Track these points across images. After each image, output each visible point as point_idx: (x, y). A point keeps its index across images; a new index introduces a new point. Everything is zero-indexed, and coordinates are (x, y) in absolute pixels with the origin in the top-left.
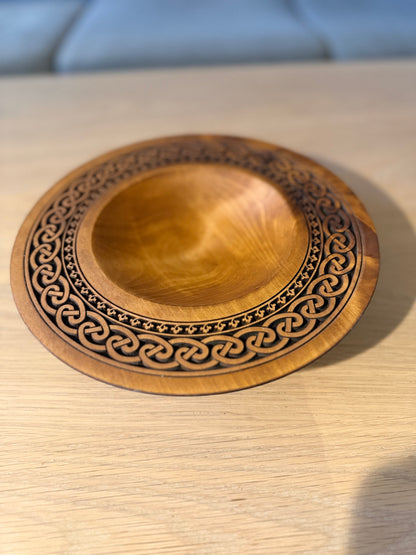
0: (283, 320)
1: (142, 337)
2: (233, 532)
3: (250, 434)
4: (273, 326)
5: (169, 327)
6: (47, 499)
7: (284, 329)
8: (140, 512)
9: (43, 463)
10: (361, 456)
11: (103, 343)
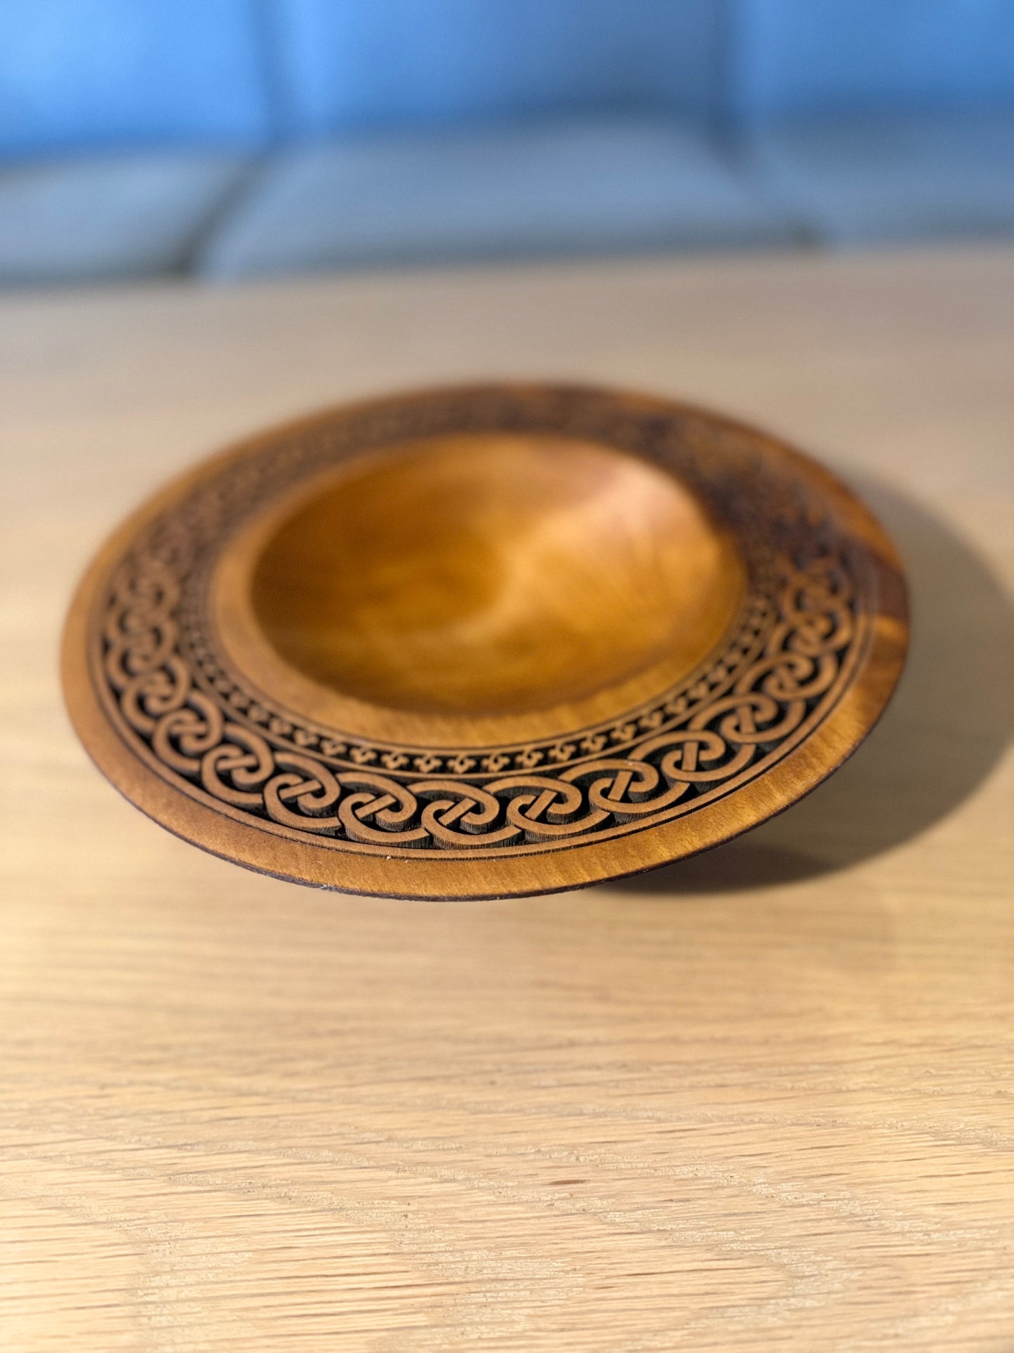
0: (679, 746)
1: (346, 778)
2: (553, 1257)
3: (602, 1033)
4: (654, 759)
5: (412, 758)
6: (106, 1168)
7: (678, 765)
8: (326, 1204)
9: (103, 1087)
10: (874, 1090)
11: (259, 788)
